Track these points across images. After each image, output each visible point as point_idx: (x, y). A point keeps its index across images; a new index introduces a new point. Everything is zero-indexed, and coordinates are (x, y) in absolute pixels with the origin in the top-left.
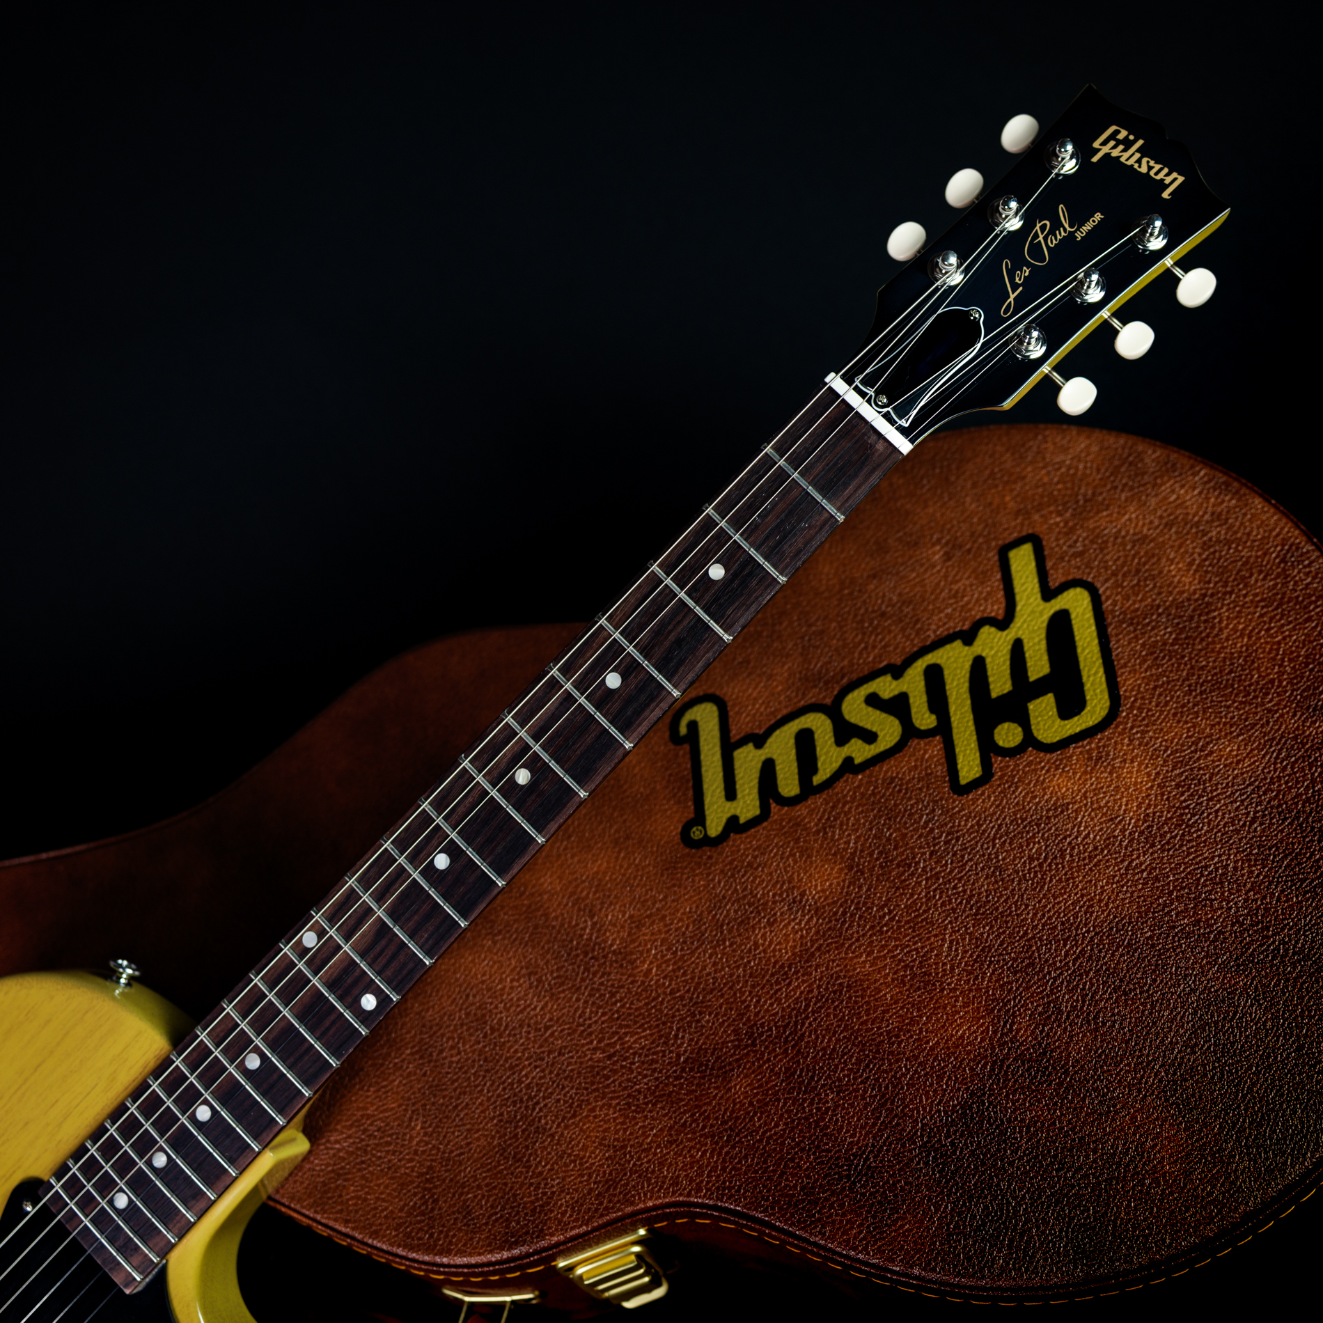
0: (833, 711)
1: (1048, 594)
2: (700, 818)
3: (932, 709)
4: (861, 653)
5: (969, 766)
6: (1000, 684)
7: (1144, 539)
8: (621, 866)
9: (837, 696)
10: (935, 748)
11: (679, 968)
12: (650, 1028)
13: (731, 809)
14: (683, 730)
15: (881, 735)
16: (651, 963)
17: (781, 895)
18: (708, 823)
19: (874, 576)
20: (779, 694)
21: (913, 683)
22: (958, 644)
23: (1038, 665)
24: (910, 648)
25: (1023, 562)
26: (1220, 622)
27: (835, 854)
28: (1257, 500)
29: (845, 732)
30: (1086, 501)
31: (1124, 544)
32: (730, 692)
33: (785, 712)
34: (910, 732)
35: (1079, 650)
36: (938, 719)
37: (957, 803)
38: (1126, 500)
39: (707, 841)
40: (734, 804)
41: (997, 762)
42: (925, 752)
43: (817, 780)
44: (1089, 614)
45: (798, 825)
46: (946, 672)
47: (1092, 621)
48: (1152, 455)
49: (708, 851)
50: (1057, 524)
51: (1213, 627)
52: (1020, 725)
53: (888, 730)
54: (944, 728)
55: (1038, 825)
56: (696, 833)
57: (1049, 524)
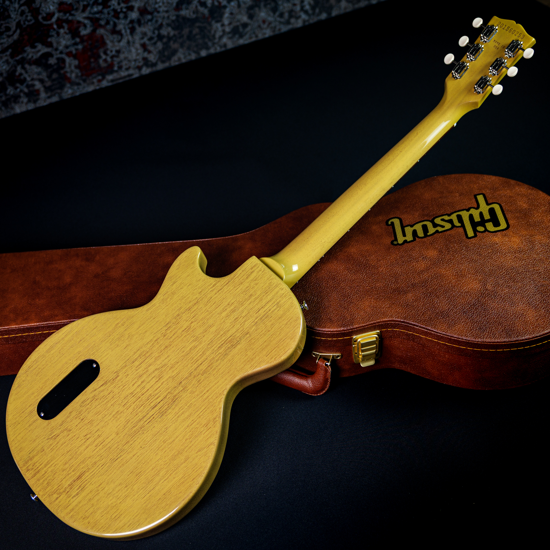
0: (432, 222)
1: (488, 204)
2: (396, 239)
3: (459, 222)
4: (438, 211)
5: (471, 233)
6: (477, 219)
7: (512, 197)
8: (374, 248)
9: (432, 219)
10: (461, 230)
11: (391, 270)
12: (383, 282)
13: (405, 238)
14: (390, 223)
15: (446, 227)
16: (383, 268)
17: (420, 256)
18: (398, 241)
19: (441, 198)
20: (417, 218)
21: (454, 217)
22: (465, 211)
23: (487, 216)
24: (452, 211)
25: (480, 198)
26: (534, 214)
27: (435, 248)
28: (541, 192)
29: (435, 225)
30: (496, 189)
31: (507, 197)
32: (402, 217)
33: (418, 221)
34: (453, 226)
35: (497, 215)
36: (461, 224)
37: (468, 240)
38: (507, 189)
39: (398, 244)
40: (406, 238)
41: (478, 234)
42: (458, 230)
43: (428, 234)
44: (499, 209)
45: (424, 242)
46: (462, 216)
47: (500, 210)
48: (513, 182)
49: (399, 246)
50: (489, 192)
51: (532, 215)
52: (483, 227)
53: (448, 226)
54: (463, 226)
55: (490, 247)
56: (395, 243)
57: (487, 192)
